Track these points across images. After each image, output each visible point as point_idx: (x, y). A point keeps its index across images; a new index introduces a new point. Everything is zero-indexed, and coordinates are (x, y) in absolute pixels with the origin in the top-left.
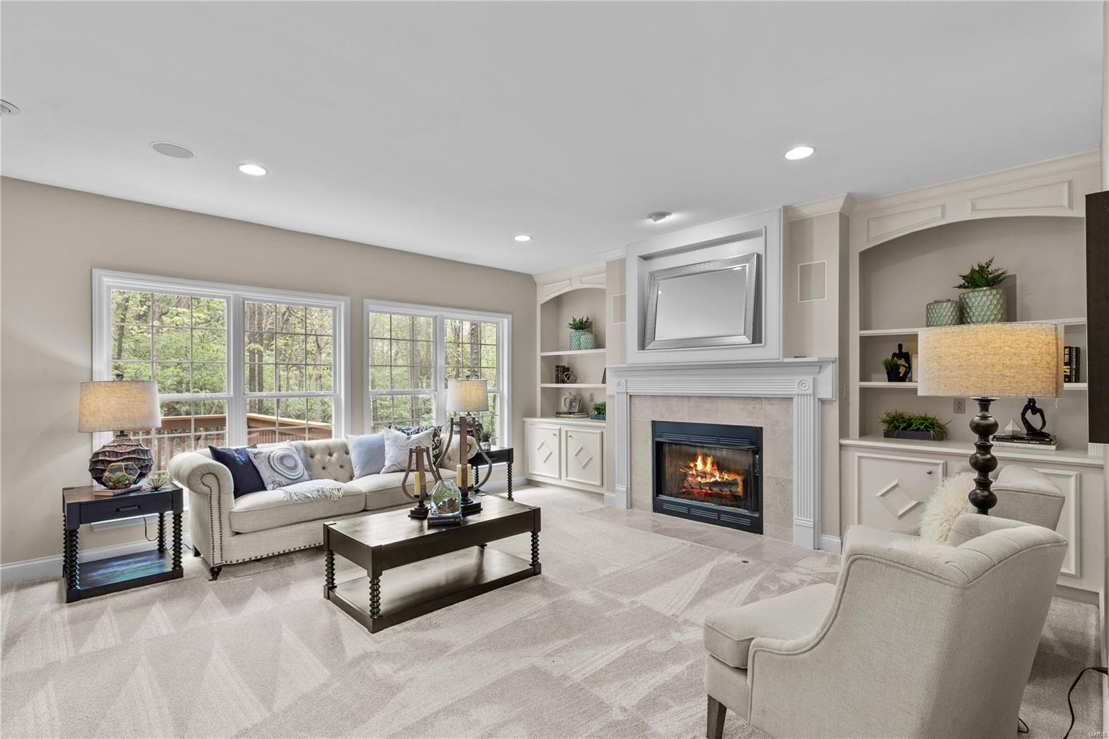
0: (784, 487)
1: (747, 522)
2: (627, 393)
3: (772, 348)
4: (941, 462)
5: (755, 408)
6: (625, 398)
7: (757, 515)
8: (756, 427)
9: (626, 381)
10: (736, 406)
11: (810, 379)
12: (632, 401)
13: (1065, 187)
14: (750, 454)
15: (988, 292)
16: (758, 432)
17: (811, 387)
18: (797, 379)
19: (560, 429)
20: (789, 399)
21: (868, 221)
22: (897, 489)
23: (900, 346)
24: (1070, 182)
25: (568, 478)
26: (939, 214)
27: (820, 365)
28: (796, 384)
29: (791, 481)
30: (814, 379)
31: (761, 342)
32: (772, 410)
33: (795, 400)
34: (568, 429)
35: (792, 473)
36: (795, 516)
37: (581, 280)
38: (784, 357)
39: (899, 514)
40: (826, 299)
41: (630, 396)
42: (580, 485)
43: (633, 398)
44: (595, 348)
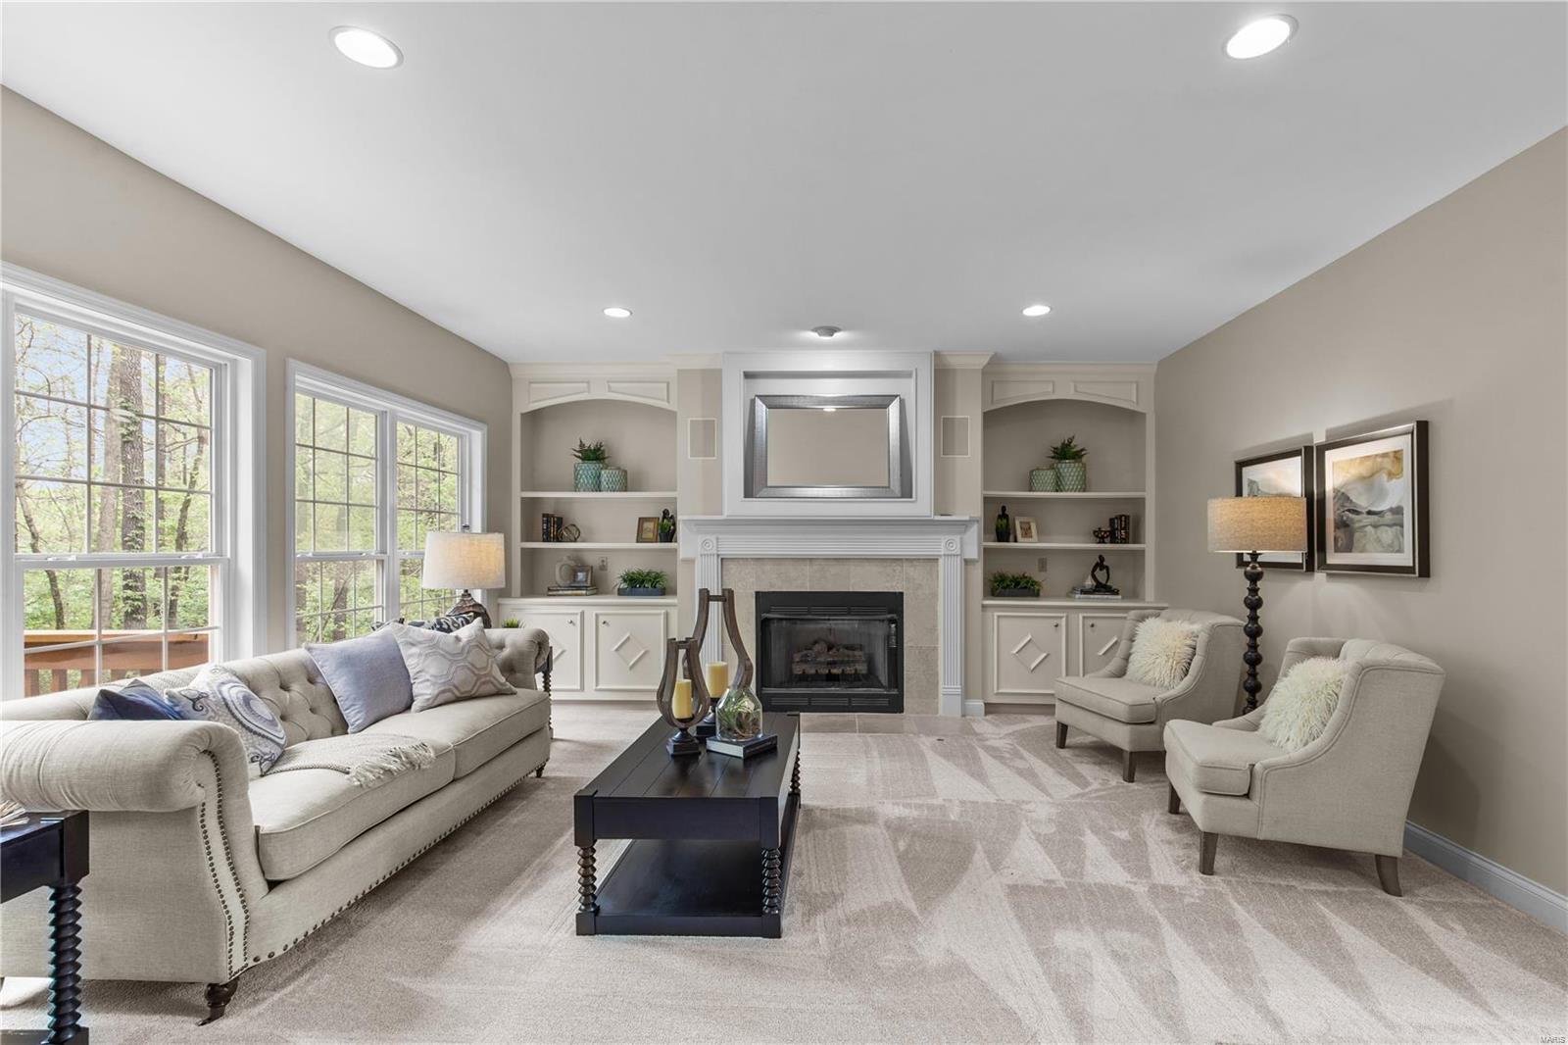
0: (929, 656)
1: (885, 702)
2: (718, 555)
3: (921, 505)
4: (1065, 615)
5: (894, 571)
6: (715, 562)
7: (895, 692)
8: (895, 593)
9: (717, 539)
10: (874, 569)
11: (957, 538)
12: (724, 567)
13: (1135, 385)
14: (886, 623)
15: (1072, 465)
16: (898, 597)
17: (959, 546)
18: (944, 539)
19: (583, 613)
20: (934, 560)
21: (993, 382)
22: (1030, 644)
23: (1004, 509)
24: (1137, 383)
25: (599, 687)
26: (1050, 389)
27: (964, 525)
28: (943, 544)
29: (935, 649)
30: (961, 539)
31: (911, 497)
32: (915, 572)
33: (941, 561)
34: (598, 612)
35: (937, 640)
36: (941, 685)
37: (609, 387)
38: (935, 514)
39: (1032, 667)
40: (969, 456)
41: (722, 559)
42: (626, 693)
43: (724, 563)
44: (620, 490)
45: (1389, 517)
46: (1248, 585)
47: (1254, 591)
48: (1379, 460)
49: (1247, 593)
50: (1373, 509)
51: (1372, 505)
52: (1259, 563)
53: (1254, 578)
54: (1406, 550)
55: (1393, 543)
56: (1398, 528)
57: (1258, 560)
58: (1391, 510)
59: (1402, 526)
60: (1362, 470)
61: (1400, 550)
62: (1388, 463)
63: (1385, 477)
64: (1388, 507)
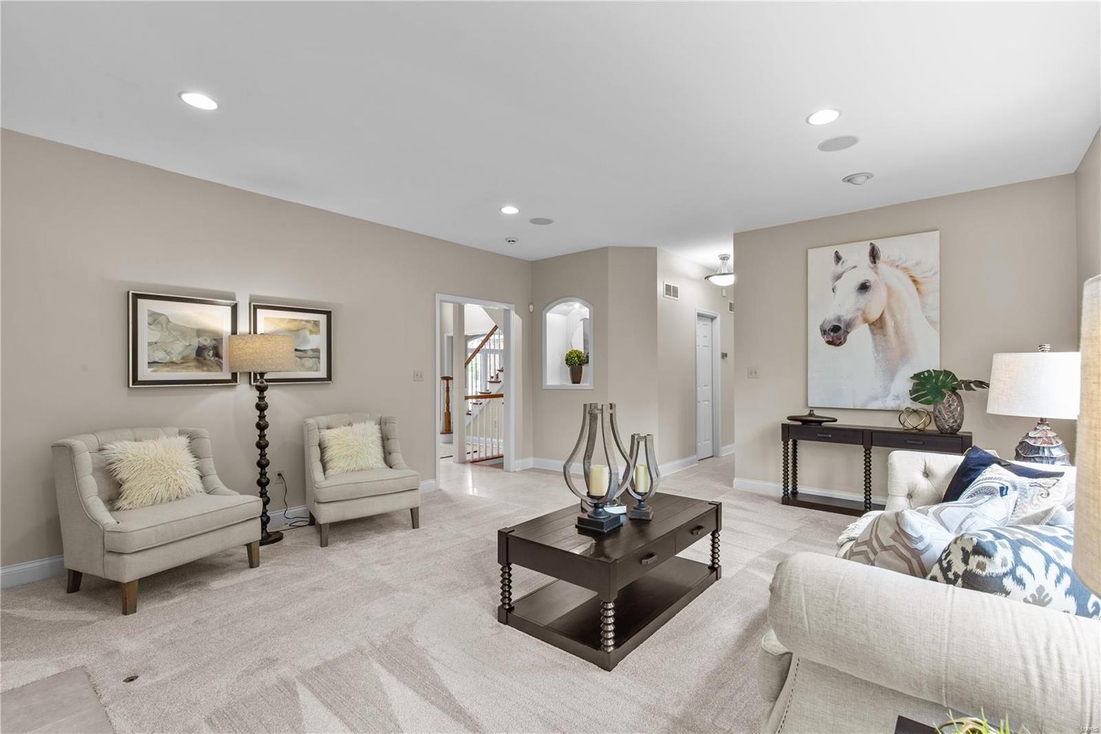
45: (310, 353)
46: (258, 395)
47: (261, 398)
48: (304, 323)
49: (257, 400)
50: (298, 348)
51: (298, 346)
52: (265, 380)
53: (261, 390)
54: (321, 369)
55: (313, 366)
56: (317, 359)
57: (265, 378)
58: (312, 350)
59: (319, 358)
60: (292, 326)
61: (317, 370)
62: (310, 326)
63: (308, 333)
64: (310, 348)
